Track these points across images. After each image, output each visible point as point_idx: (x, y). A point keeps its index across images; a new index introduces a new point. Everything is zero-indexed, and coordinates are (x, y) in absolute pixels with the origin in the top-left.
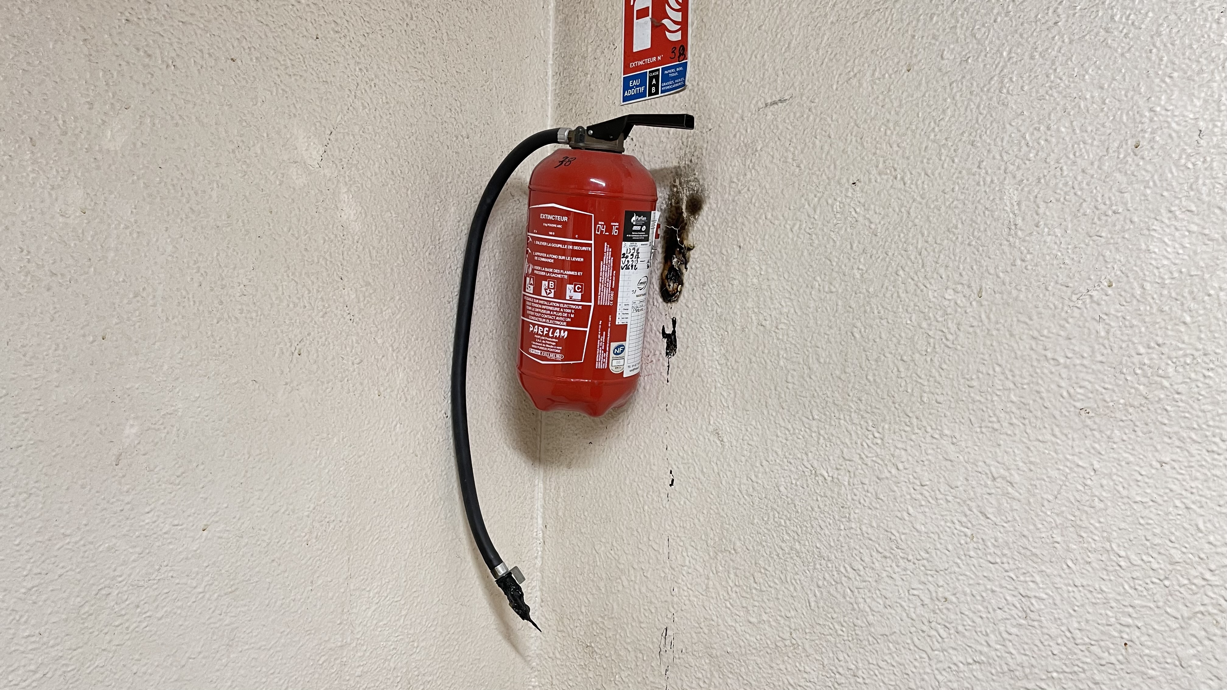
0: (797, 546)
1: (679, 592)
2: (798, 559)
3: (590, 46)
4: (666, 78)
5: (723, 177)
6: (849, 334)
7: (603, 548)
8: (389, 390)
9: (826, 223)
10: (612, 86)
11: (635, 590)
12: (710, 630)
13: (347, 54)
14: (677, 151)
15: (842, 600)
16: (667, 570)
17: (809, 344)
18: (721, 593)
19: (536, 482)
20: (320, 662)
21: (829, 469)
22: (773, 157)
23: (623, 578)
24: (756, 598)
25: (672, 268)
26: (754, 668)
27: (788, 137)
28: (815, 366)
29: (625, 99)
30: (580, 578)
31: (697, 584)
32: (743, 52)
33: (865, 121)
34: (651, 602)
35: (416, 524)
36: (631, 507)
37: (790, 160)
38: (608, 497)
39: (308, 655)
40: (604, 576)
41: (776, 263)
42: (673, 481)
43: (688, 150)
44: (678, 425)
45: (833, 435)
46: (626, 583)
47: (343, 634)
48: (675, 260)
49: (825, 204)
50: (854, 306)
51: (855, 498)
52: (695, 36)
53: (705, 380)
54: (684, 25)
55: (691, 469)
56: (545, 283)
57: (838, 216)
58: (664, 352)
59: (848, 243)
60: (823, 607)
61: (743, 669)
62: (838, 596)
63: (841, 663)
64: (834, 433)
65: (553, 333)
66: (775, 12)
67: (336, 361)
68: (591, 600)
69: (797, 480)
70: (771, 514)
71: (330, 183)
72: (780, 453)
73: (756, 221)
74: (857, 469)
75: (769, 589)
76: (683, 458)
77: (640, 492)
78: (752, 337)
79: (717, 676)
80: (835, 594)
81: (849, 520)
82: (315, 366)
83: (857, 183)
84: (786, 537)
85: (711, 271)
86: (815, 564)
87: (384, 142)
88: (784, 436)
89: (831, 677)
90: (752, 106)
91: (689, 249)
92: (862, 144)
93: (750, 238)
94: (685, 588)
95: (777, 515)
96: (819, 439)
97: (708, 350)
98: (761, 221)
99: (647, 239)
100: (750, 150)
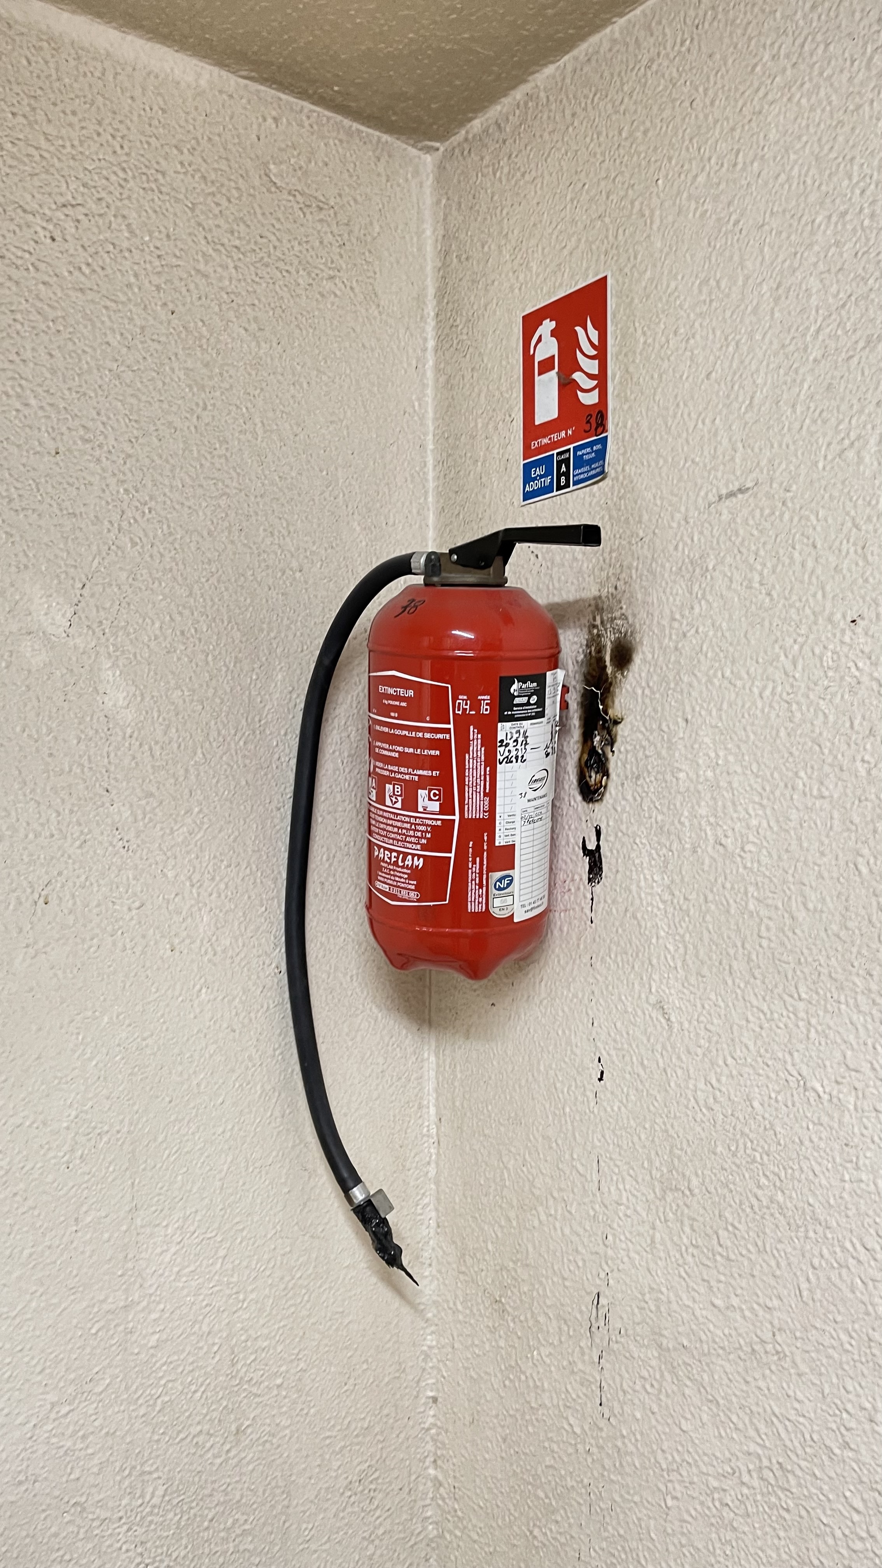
0: (780, 1197)
1: (615, 1242)
2: (782, 1218)
3: (479, 420)
4: (580, 462)
5: (661, 613)
6: (852, 866)
7: (512, 1162)
8: (187, 941)
9: (812, 686)
10: (510, 477)
11: (555, 1229)
12: (658, 1308)
13: (104, 470)
14: (597, 572)
15: (850, 1295)
16: (597, 1207)
17: (791, 879)
18: (671, 1254)
19: (426, 1055)
20: (93, 1331)
21: (826, 1082)
22: (731, 581)
23: (540, 1209)
24: (721, 1269)
25: (593, 751)
26: (720, 1377)
27: (753, 548)
28: (801, 915)
29: (527, 496)
30: (485, 1200)
31: (639, 1234)
32: (685, 416)
33: (869, 519)
34: (577, 1251)
35: (236, 1128)
36: (547, 1106)
37: (757, 585)
38: (517, 1087)
39: (75, 1321)
40: (515, 1202)
41: (739, 747)
42: (602, 1073)
43: (611, 571)
44: (607, 988)
45: (830, 1028)
46: (543, 1217)
47: (126, 1290)
48: (598, 738)
49: (810, 654)
50: (857, 820)
51: (865, 1132)
52: (618, 395)
53: (643, 923)
54: (601, 379)
55: (627, 1058)
56: (388, 787)
57: (830, 674)
58: (585, 877)
59: (847, 719)
60: (821, 1301)
61: (705, 1377)
62: (844, 1287)
63: (850, 1396)
64: (832, 1024)
65: (403, 860)
66: (731, 349)
67: (103, 908)
68: (499, 1235)
69: (779, 1092)
70: (741, 1142)
71: (85, 657)
72: (752, 1047)
73: (710, 681)
74: (867, 1086)
75: (740, 1258)
76: (615, 1041)
77: (558, 1085)
78: (707, 861)
79: (670, 1380)
80: (838, 1282)
81: (857, 1168)
82: (71, 918)
83: (858, 621)
84: (763, 1180)
85: (647, 757)
86: (807, 1231)
87: (167, 590)
88: (758, 1022)
89: (835, 1415)
90: (700, 500)
91: (616, 723)
92: (865, 558)
93: (702, 707)
94: (623, 1238)
95: (749, 1144)
96: (809, 1031)
97: (645, 878)
98: (715, 681)
99: (541, 715)
100: (698, 570)
